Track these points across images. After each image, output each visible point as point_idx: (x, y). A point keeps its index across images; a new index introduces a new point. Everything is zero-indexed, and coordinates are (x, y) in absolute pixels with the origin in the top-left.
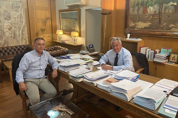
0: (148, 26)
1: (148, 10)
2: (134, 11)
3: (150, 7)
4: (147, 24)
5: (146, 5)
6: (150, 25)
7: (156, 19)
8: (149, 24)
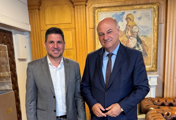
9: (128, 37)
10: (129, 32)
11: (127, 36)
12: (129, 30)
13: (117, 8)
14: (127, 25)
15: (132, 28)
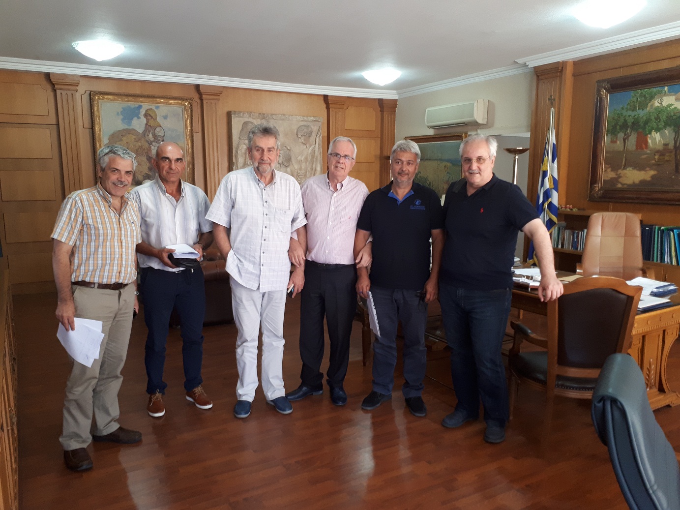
0: (649, 179)
1: (650, 141)
2: (613, 142)
3: (653, 133)
4: (647, 175)
5: (644, 128)
6: (653, 177)
7: (667, 161)
8: (652, 173)
9: (150, 143)
10: (151, 135)
11: (147, 141)
12: (149, 132)
13: (131, 99)
14: (146, 124)
15: (155, 130)
